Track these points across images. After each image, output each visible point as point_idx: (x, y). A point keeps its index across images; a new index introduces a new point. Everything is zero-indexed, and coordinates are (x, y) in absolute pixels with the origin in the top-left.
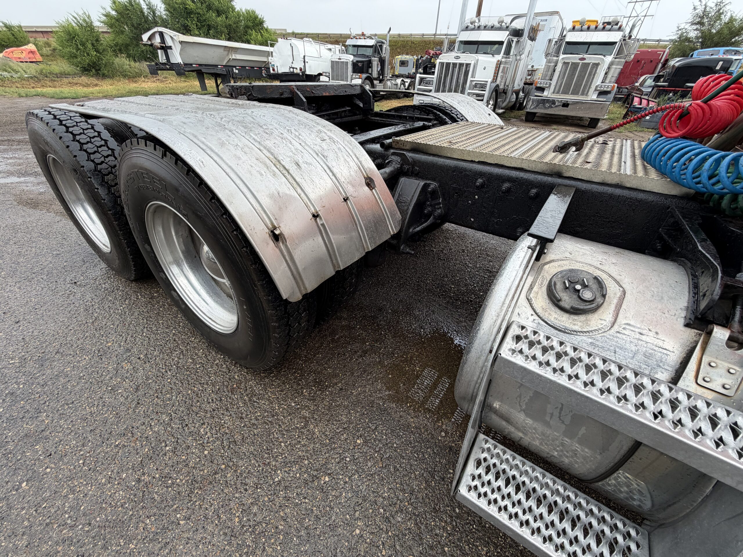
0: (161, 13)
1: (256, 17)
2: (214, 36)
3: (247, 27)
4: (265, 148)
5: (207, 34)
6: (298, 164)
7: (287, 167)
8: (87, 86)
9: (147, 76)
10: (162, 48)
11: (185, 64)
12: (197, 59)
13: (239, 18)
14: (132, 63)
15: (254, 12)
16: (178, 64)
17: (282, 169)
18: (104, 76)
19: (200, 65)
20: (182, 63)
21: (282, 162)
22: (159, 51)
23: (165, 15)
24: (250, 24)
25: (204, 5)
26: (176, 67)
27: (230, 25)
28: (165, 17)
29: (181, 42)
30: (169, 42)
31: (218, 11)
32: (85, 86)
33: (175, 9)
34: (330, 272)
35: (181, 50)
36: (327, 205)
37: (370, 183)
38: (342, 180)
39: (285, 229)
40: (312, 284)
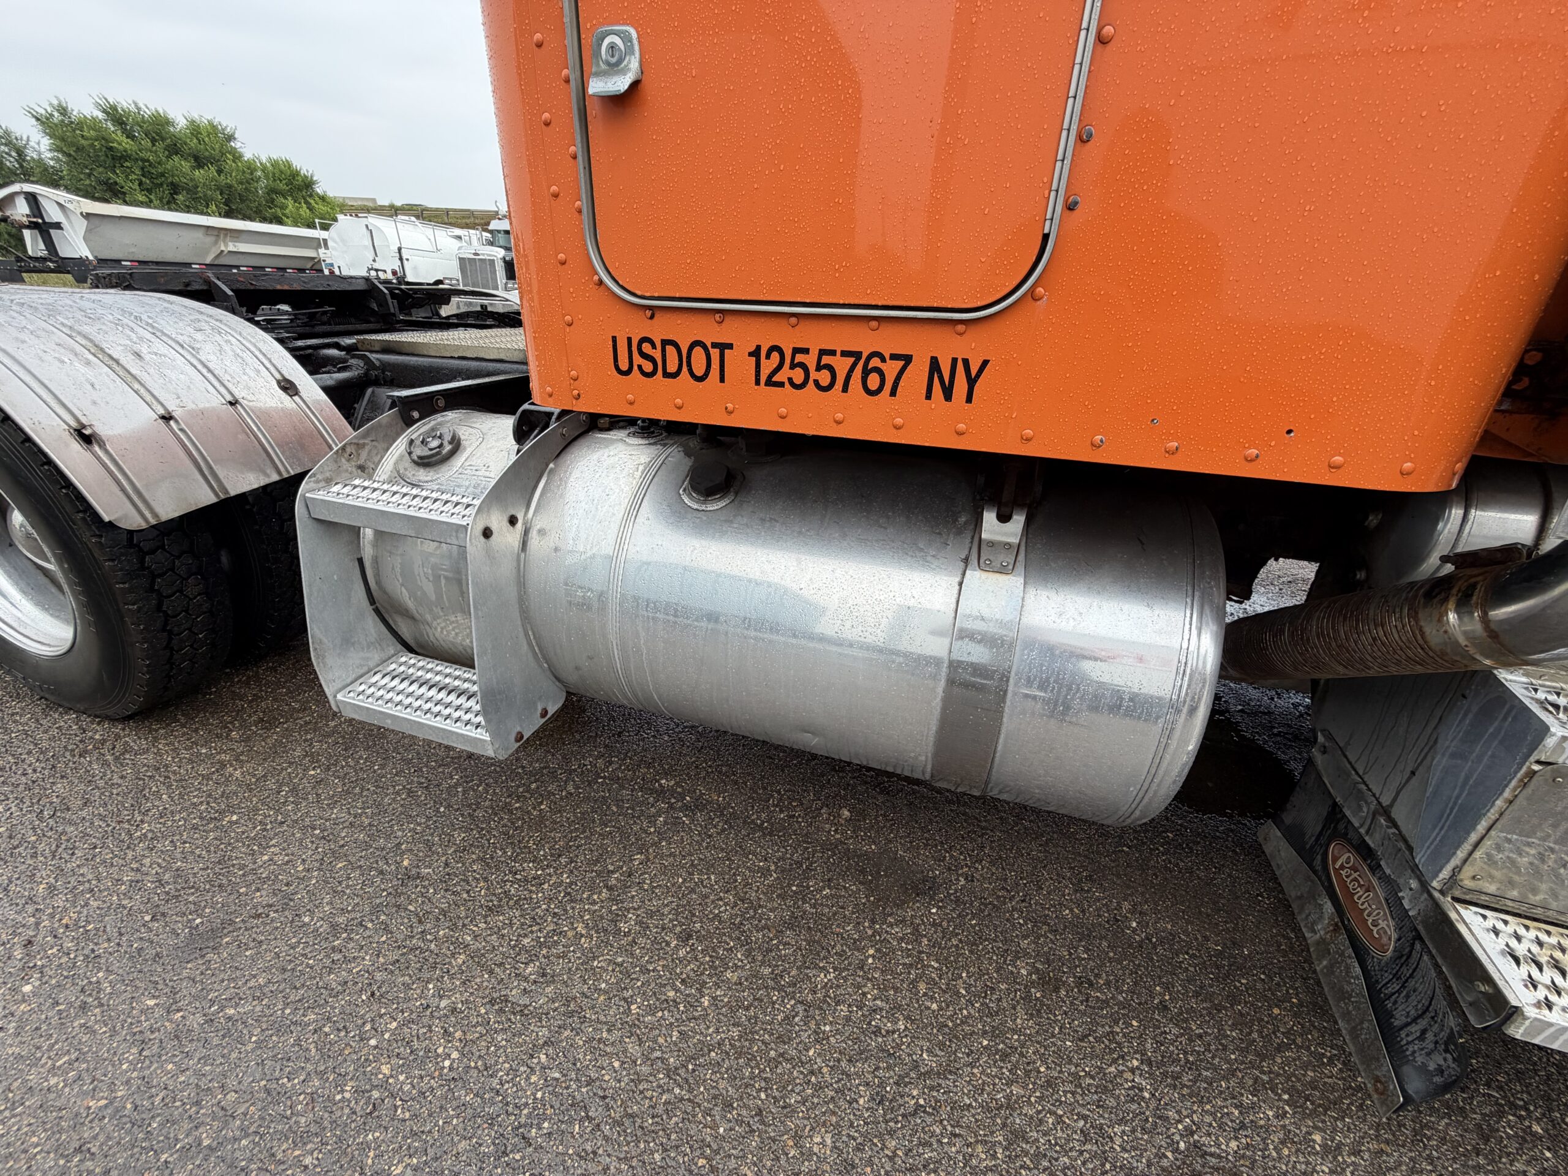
0: (39, 153)
1: (295, 174)
2: (188, 207)
3: (272, 191)
4: (79, 333)
5: (168, 203)
6: (138, 355)
7: (114, 356)
10: (33, 226)
11: (102, 262)
12: (133, 250)
13: (252, 174)
15: (288, 164)
16: (81, 262)
17: (106, 359)
19: (141, 262)
20: (91, 258)
21: (107, 350)
22: (27, 234)
23: (51, 159)
24: (282, 186)
25: (160, 145)
26: (75, 265)
27: (230, 187)
28: (52, 163)
29: (88, 216)
30: (53, 214)
31: (196, 158)
33: (80, 149)
34: (206, 497)
35: (88, 231)
36: (191, 406)
37: (288, 387)
38: (225, 378)
39: (102, 429)
40: (168, 509)
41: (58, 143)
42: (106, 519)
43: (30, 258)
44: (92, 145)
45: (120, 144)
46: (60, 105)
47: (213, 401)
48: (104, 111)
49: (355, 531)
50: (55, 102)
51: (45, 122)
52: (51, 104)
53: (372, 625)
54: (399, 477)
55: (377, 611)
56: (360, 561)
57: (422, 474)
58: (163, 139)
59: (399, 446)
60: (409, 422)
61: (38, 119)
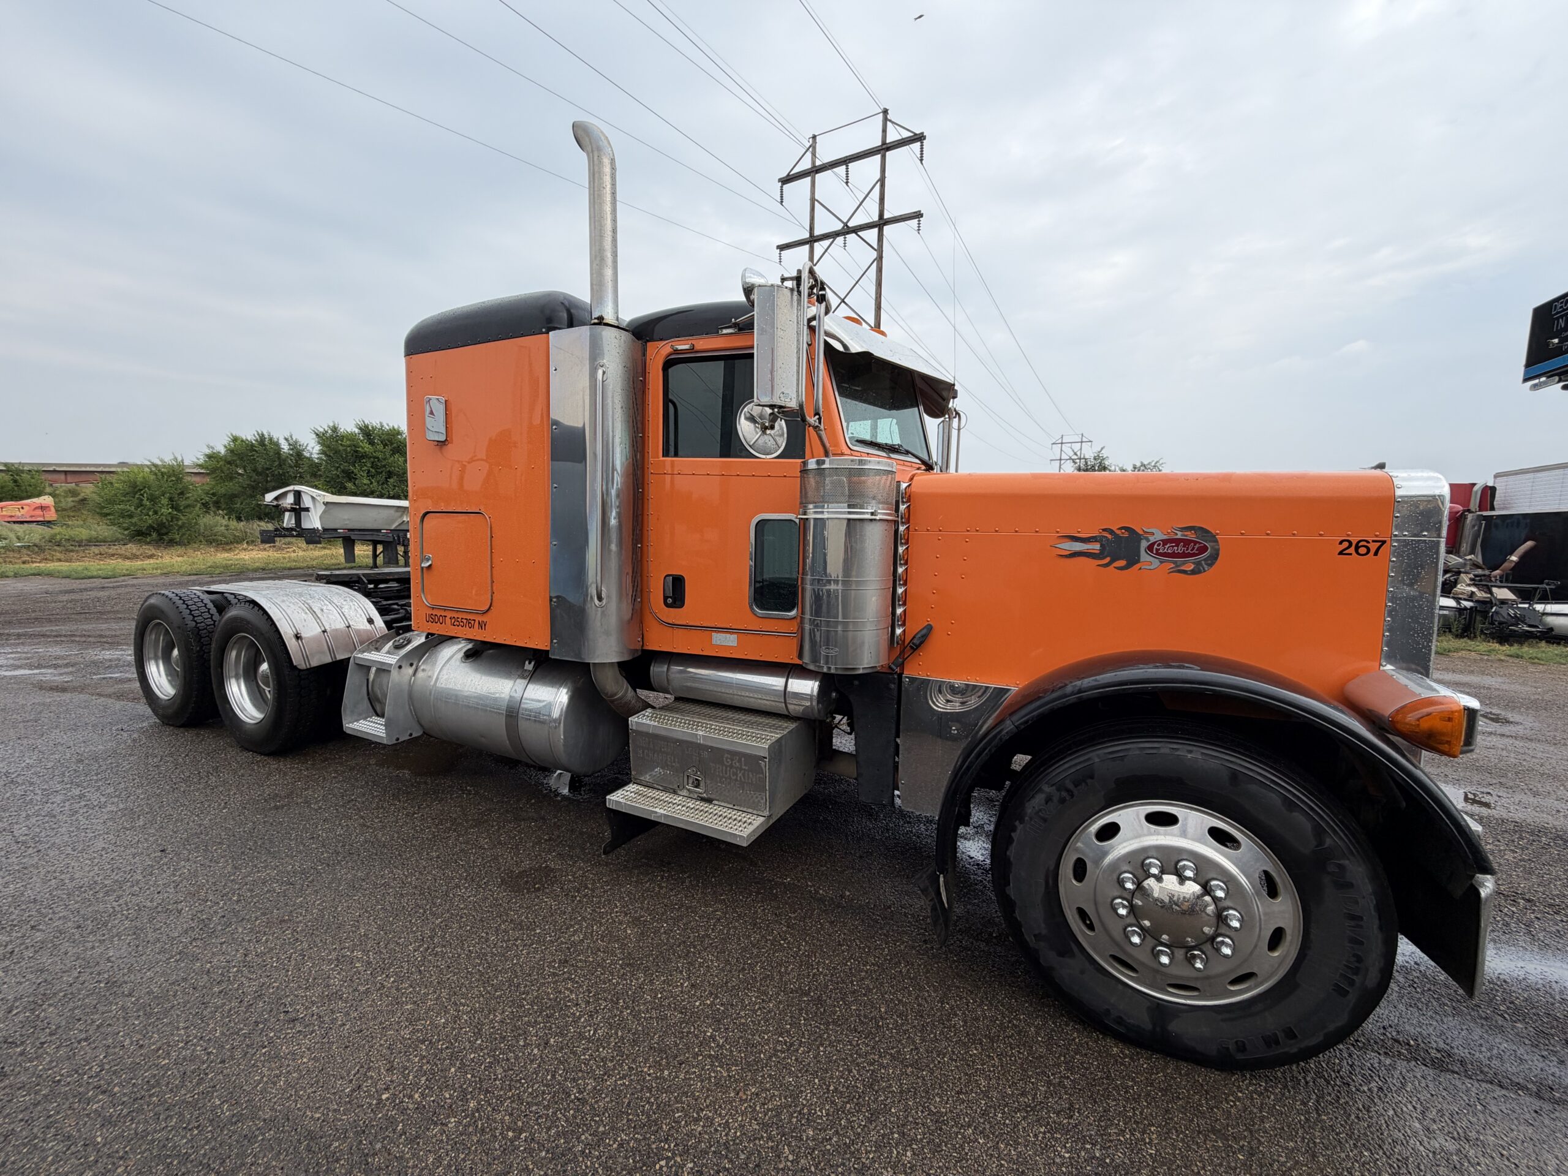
0: (311, 454)
7: (315, 610)
8: (135, 557)
9: (253, 541)
10: (292, 510)
11: (325, 530)
12: (347, 522)
14: (234, 524)
16: (313, 530)
17: (312, 611)
18: (172, 543)
19: (349, 530)
20: (320, 528)
22: (287, 515)
23: (317, 458)
25: (388, 448)
26: (309, 533)
28: (317, 461)
29: (326, 504)
30: (307, 502)
32: (128, 558)
33: (337, 452)
34: (328, 660)
35: (324, 512)
36: (333, 627)
37: (371, 621)
38: (348, 617)
39: (303, 635)
40: (315, 663)
41: (325, 449)
42: (295, 664)
43: (284, 528)
44: (345, 450)
45: (363, 448)
46: (334, 426)
47: (340, 625)
48: (360, 429)
49: (369, 668)
50: (331, 425)
51: (321, 437)
52: (329, 426)
53: (366, 702)
54: (388, 652)
55: (369, 699)
56: (368, 680)
57: (396, 651)
58: (392, 444)
59: (391, 643)
60: (398, 634)
61: (317, 435)
